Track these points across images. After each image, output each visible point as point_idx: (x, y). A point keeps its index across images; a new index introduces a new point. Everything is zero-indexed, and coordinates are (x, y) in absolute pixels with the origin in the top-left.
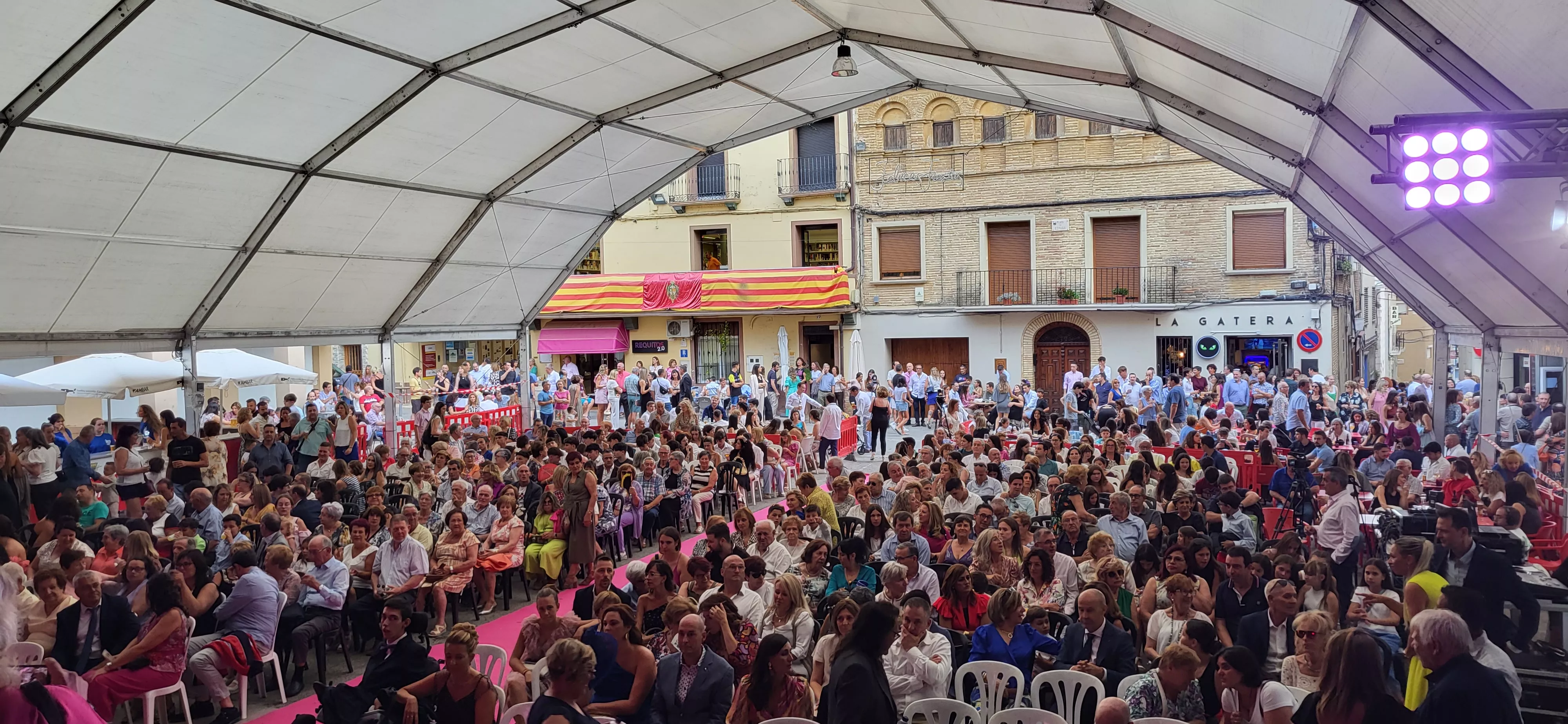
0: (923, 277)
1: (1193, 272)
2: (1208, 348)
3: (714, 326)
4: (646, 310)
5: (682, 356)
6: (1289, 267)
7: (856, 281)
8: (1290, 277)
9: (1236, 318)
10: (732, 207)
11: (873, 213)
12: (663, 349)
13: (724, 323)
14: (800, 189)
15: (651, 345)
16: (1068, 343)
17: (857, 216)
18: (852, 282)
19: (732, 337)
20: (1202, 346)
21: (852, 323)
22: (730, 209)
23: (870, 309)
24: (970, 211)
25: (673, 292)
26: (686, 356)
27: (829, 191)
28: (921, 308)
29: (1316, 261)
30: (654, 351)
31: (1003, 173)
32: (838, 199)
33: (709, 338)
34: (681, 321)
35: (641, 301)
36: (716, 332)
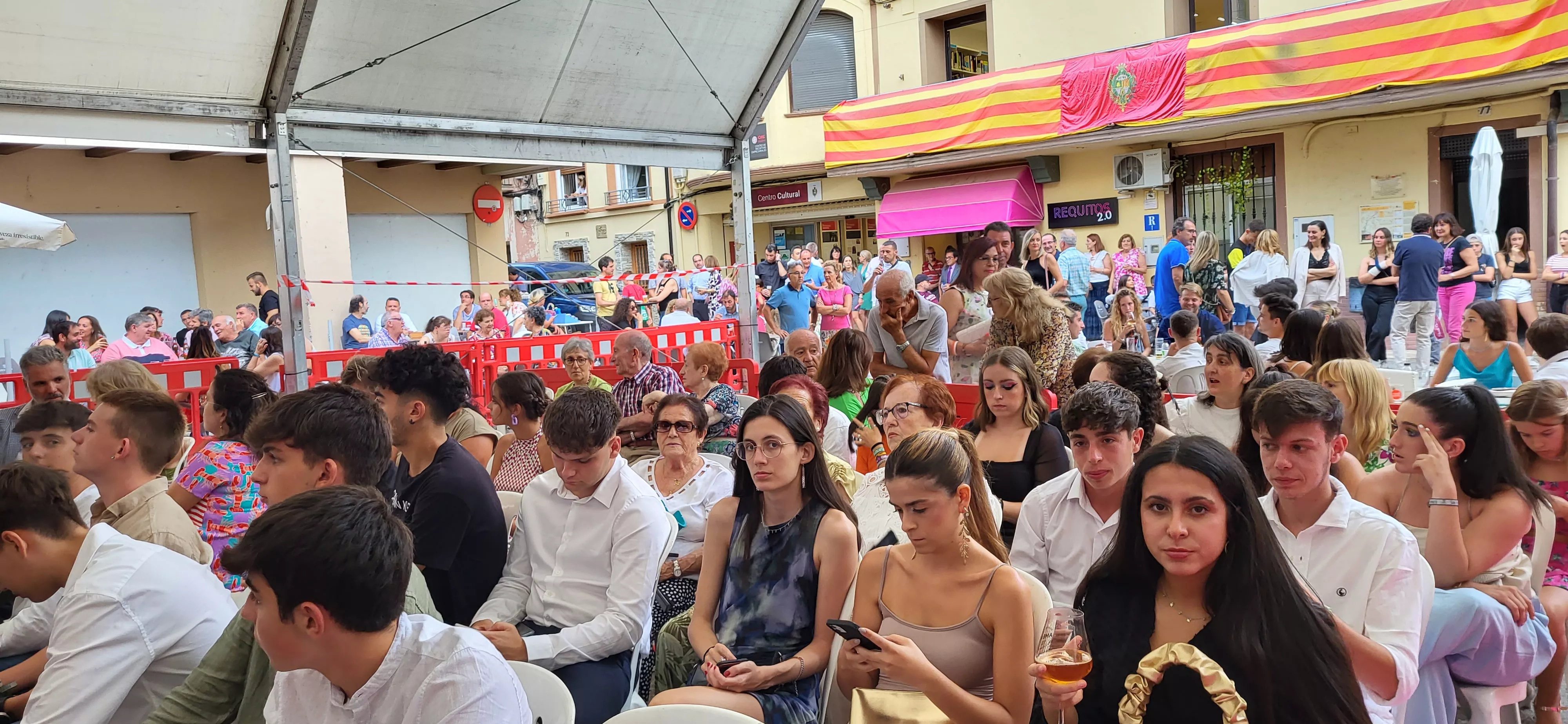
3: (1217, 160)
4: (1067, 132)
5: (1148, 228)
12: (1109, 215)
13: (1241, 151)
15: (1086, 211)
19: (1259, 179)
25: (1122, 87)
26: (1156, 227)
30: (1091, 221)
33: (1207, 187)
34: (1145, 153)
35: (1055, 116)
36: (1222, 172)
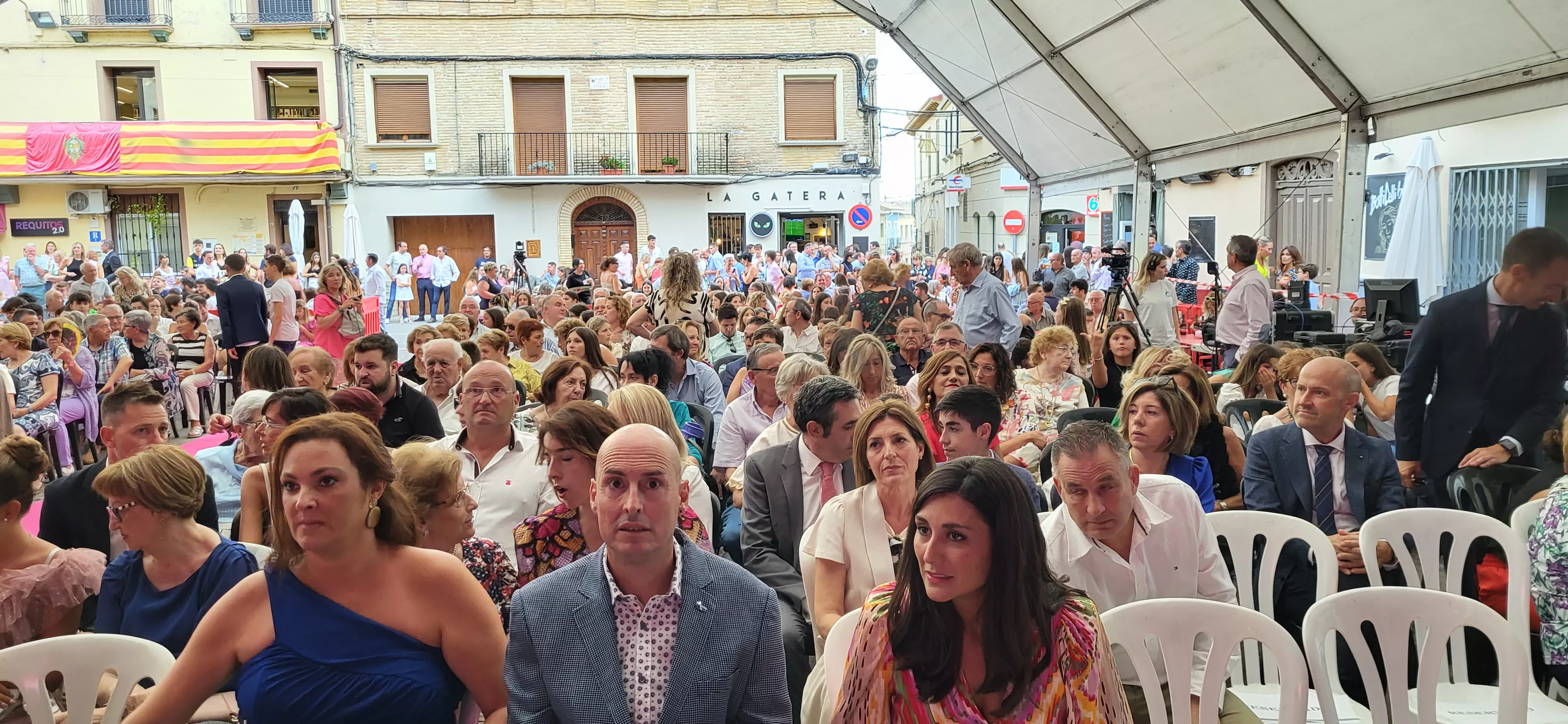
0: (435, 140)
1: (745, 142)
2: (762, 226)
3: (141, 200)
4: (32, 173)
5: (92, 240)
6: (840, 139)
7: (346, 143)
8: (841, 149)
9: (790, 193)
10: (161, 37)
11: (366, 57)
12: (62, 230)
13: (157, 196)
14: (262, 18)
15: (42, 226)
16: (610, 223)
17: (343, 60)
18: (340, 143)
19: (170, 215)
20: (756, 224)
21: (343, 197)
22: (158, 39)
23: (365, 179)
24: (490, 60)
25: (74, 149)
26: (98, 240)
27: (304, 24)
28: (433, 178)
29: (865, 133)
30: (47, 233)
31: (530, 16)
32: (317, 36)
33: (134, 216)
34: (90, 191)
35: (22, 160)
36: (145, 207)
